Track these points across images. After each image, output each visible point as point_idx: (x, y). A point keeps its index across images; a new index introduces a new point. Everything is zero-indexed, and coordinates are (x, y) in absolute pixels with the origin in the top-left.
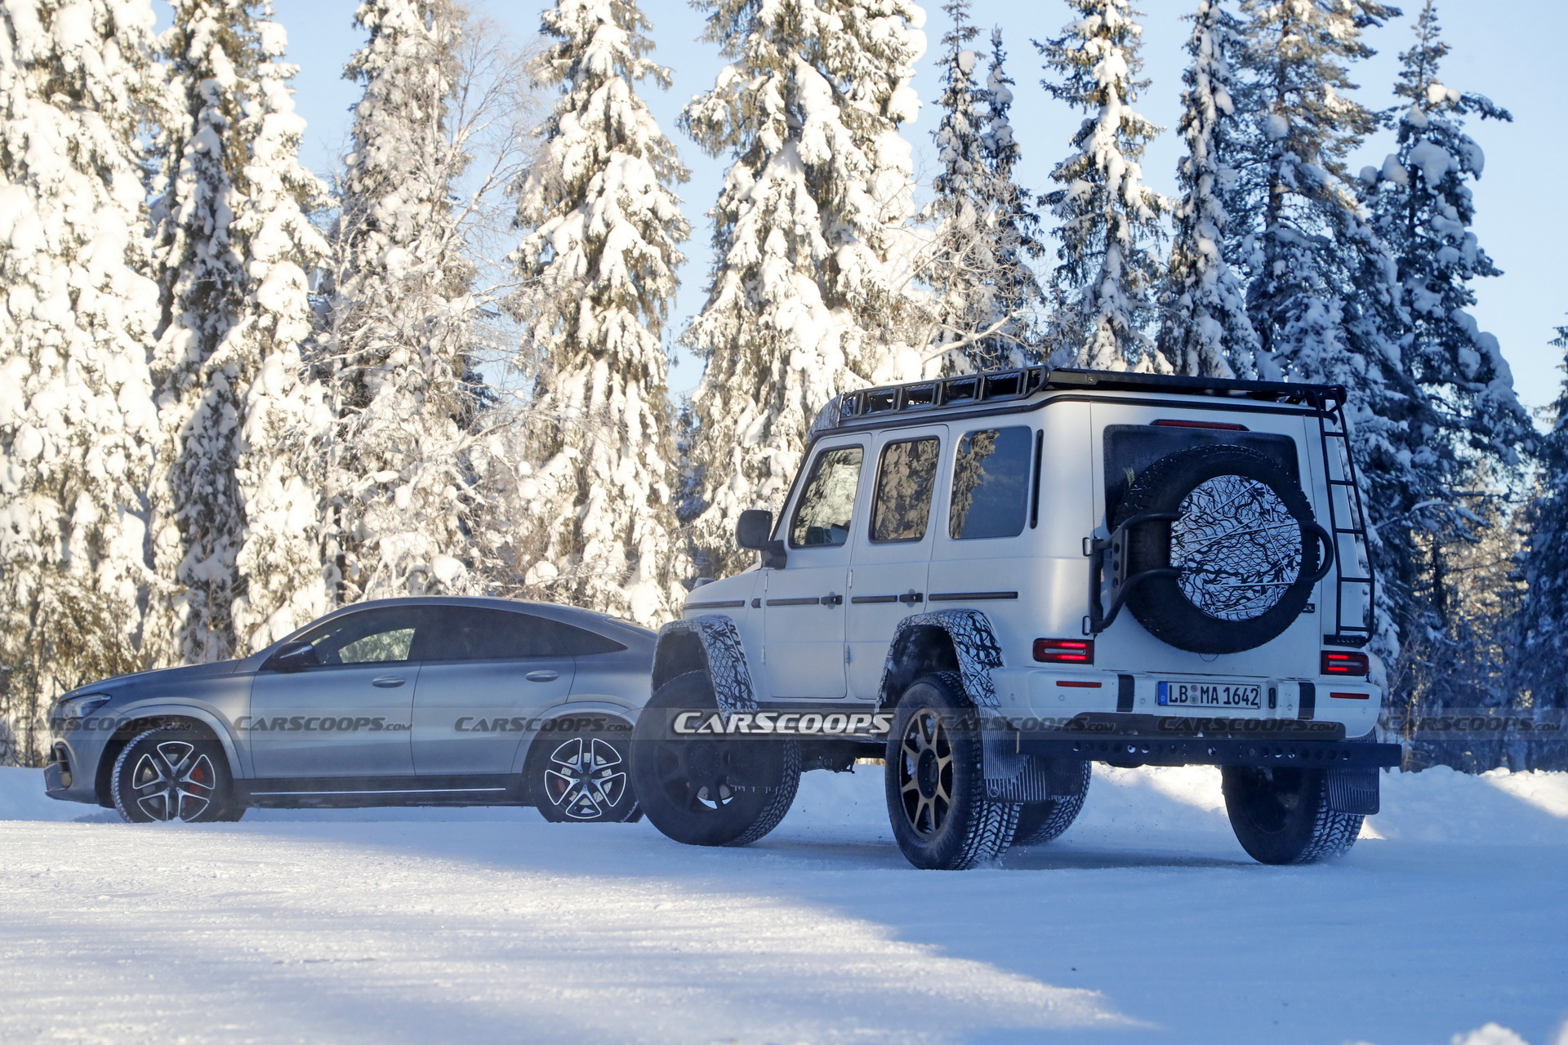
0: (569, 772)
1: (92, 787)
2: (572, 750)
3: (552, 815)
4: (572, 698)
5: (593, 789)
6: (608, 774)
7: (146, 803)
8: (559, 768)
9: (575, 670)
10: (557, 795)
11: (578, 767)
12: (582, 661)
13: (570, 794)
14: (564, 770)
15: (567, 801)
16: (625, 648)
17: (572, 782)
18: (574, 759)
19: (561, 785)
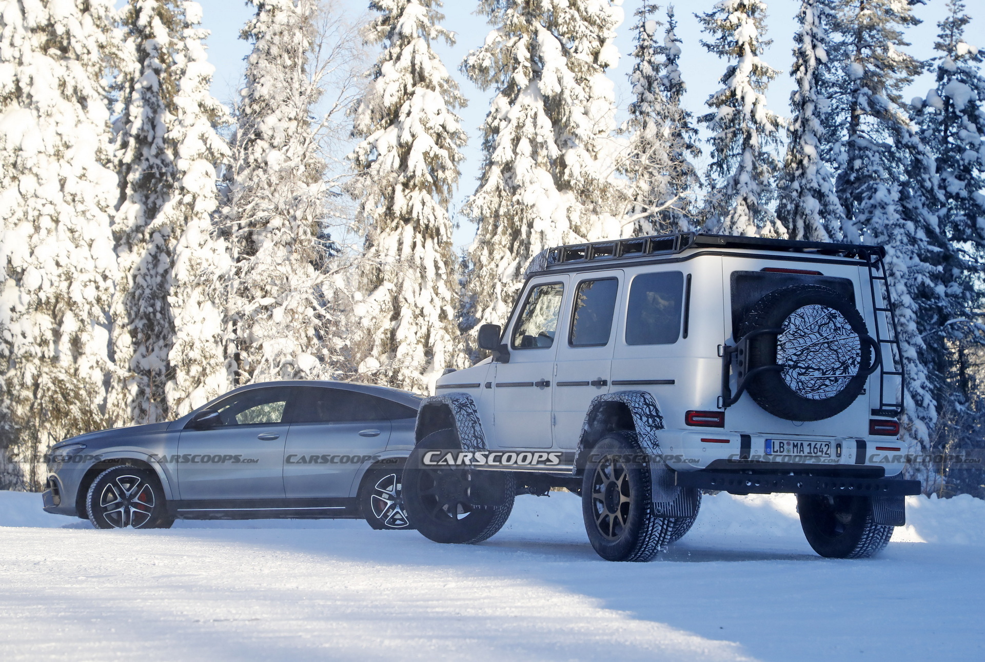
0: (387, 496)
1: (74, 505)
2: (389, 482)
3: (377, 525)
4: (390, 447)
5: (403, 508)
7: (109, 516)
8: (380, 494)
9: (392, 429)
10: (379, 511)
11: (393, 493)
12: (395, 423)
13: (388, 511)
14: (384, 495)
15: (386, 516)
17: (389, 503)
18: (390, 488)
19: (382, 505)
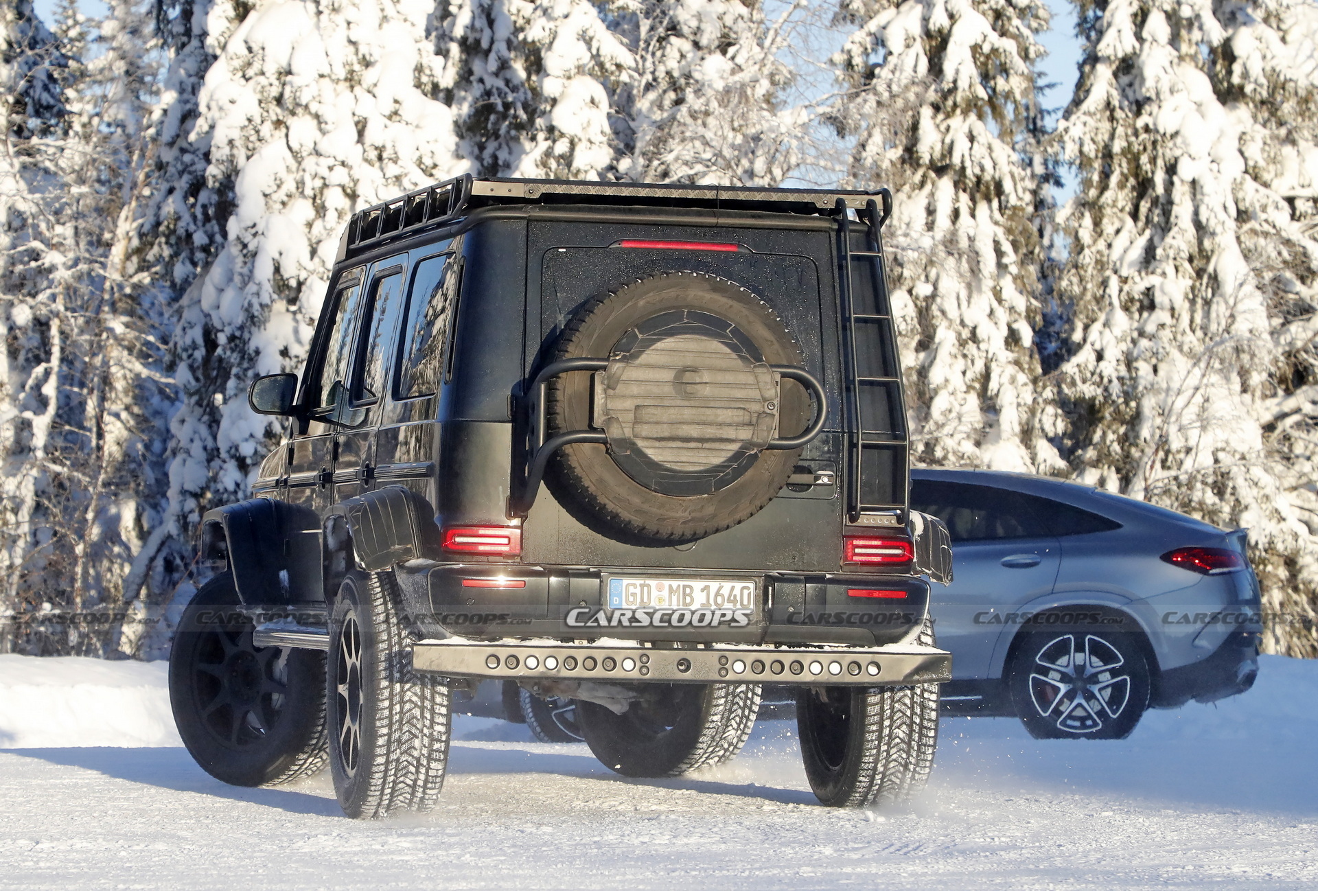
0: (1058, 676)
1: (500, 698)
2: (1062, 649)
3: (1044, 729)
4: (1060, 586)
5: (1090, 697)
6: (1106, 678)
7: (561, 717)
8: (1045, 671)
9: (1061, 553)
10: (1045, 703)
11: (1070, 671)
12: (1066, 543)
13: (1061, 702)
14: (1052, 674)
15: (1057, 712)
16: (1119, 526)
17: (1063, 688)
18: (1063, 661)
19: (1049, 691)
